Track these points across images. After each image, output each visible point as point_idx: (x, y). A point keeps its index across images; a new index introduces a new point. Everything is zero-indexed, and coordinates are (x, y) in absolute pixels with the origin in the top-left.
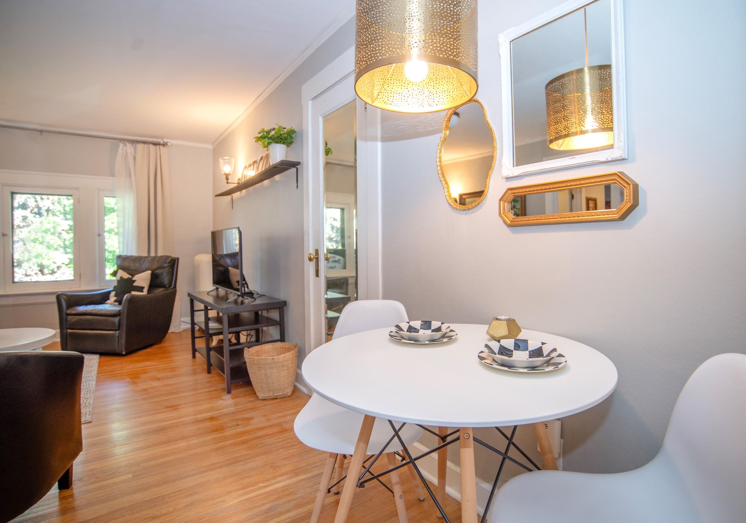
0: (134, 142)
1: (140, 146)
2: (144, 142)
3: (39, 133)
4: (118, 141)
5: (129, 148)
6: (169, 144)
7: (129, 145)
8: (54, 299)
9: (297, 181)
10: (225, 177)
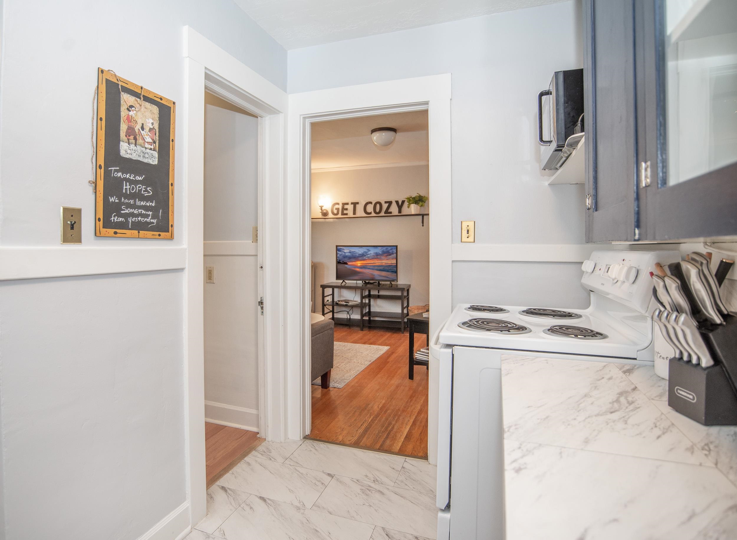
9: (423, 222)
10: (320, 208)
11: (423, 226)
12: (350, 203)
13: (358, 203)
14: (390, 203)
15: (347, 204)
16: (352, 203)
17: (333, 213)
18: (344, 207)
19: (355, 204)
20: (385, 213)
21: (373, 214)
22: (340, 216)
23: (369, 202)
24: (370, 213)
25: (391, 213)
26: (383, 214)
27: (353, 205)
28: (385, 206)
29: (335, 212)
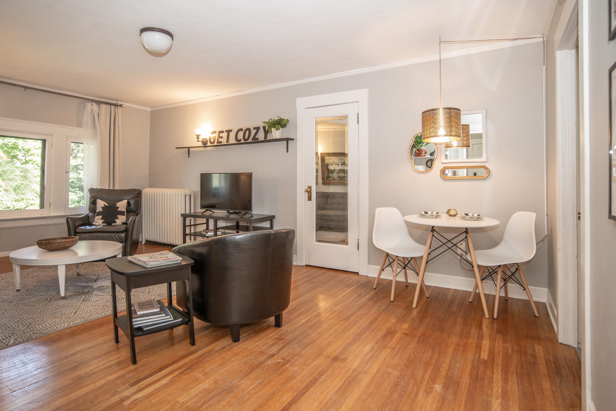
0: (99, 103)
1: (103, 106)
2: (106, 103)
3: (24, 89)
4: (84, 100)
5: (95, 107)
6: (124, 106)
7: (94, 104)
8: (64, 221)
9: (287, 149)
10: (196, 137)
11: (287, 151)
12: (225, 131)
13: (231, 131)
14: (258, 129)
15: (222, 132)
16: (227, 131)
17: (211, 143)
18: (220, 135)
19: (229, 132)
20: (252, 140)
21: (243, 141)
22: (215, 144)
23: (240, 129)
24: (240, 140)
25: (258, 139)
26: (250, 140)
27: (227, 133)
28: (253, 132)
29: (212, 141)
